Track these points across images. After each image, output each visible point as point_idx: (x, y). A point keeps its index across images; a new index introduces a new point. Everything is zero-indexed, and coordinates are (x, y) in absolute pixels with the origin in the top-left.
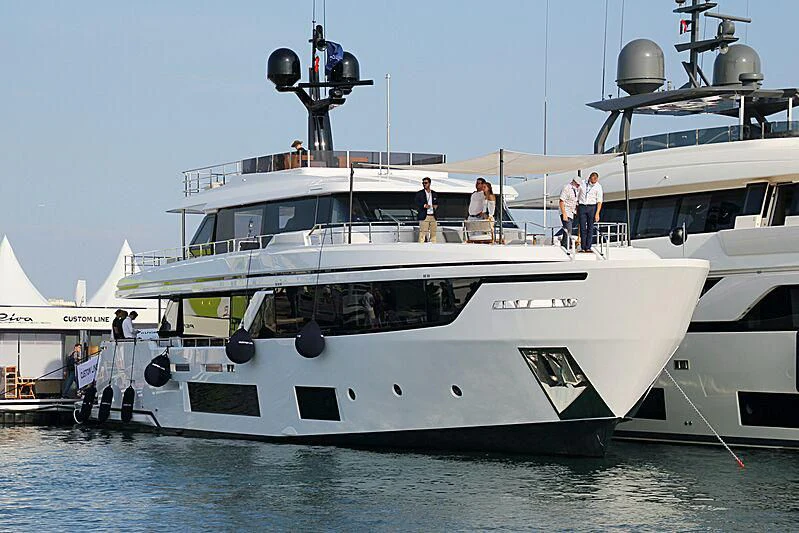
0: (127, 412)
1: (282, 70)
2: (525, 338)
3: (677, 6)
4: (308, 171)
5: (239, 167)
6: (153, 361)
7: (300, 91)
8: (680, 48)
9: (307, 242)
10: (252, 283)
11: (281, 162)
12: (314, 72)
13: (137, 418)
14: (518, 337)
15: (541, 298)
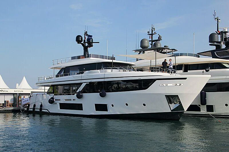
0: (41, 109)
1: (78, 39)
2: (167, 93)
3: (148, 34)
4: (91, 58)
5: (70, 58)
6: (51, 98)
7: (82, 44)
8: (150, 41)
9: (99, 72)
10: (82, 81)
11: (79, 57)
12: (84, 40)
13: (43, 110)
14: (165, 93)
15: (171, 84)
